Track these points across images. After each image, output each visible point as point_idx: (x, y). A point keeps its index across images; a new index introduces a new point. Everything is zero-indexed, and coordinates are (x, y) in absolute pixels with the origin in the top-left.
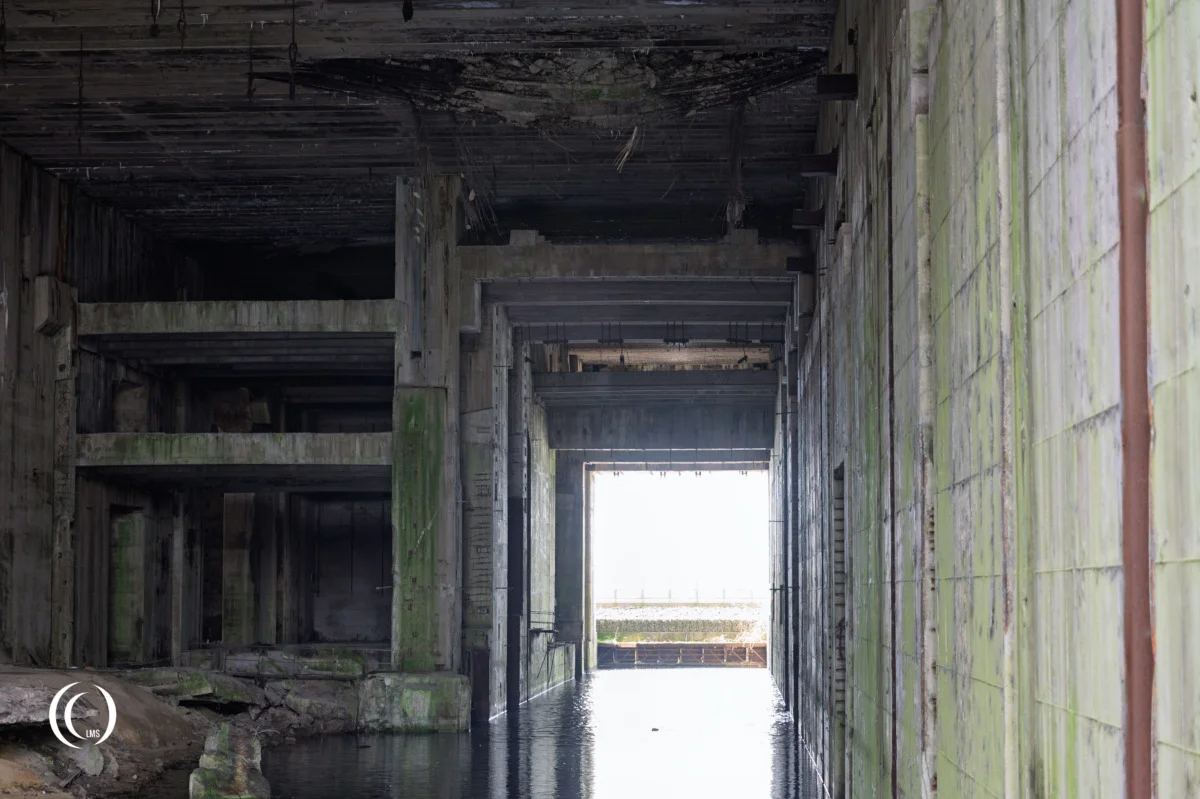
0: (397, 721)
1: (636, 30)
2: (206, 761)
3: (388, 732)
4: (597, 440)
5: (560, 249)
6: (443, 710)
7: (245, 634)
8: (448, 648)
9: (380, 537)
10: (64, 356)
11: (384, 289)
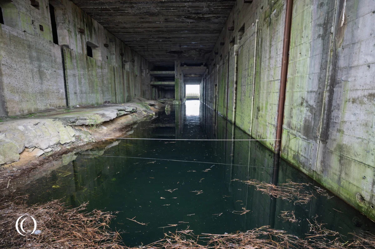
0: (176, 104)
1: (197, 48)
2: (166, 107)
3: (175, 105)
4: (187, 82)
5: (188, 67)
6: (179, 103)
7: (161, 97)
8: (179, 99)
9: (174, 90)
10: (149, 76)
11: (174, 70)
